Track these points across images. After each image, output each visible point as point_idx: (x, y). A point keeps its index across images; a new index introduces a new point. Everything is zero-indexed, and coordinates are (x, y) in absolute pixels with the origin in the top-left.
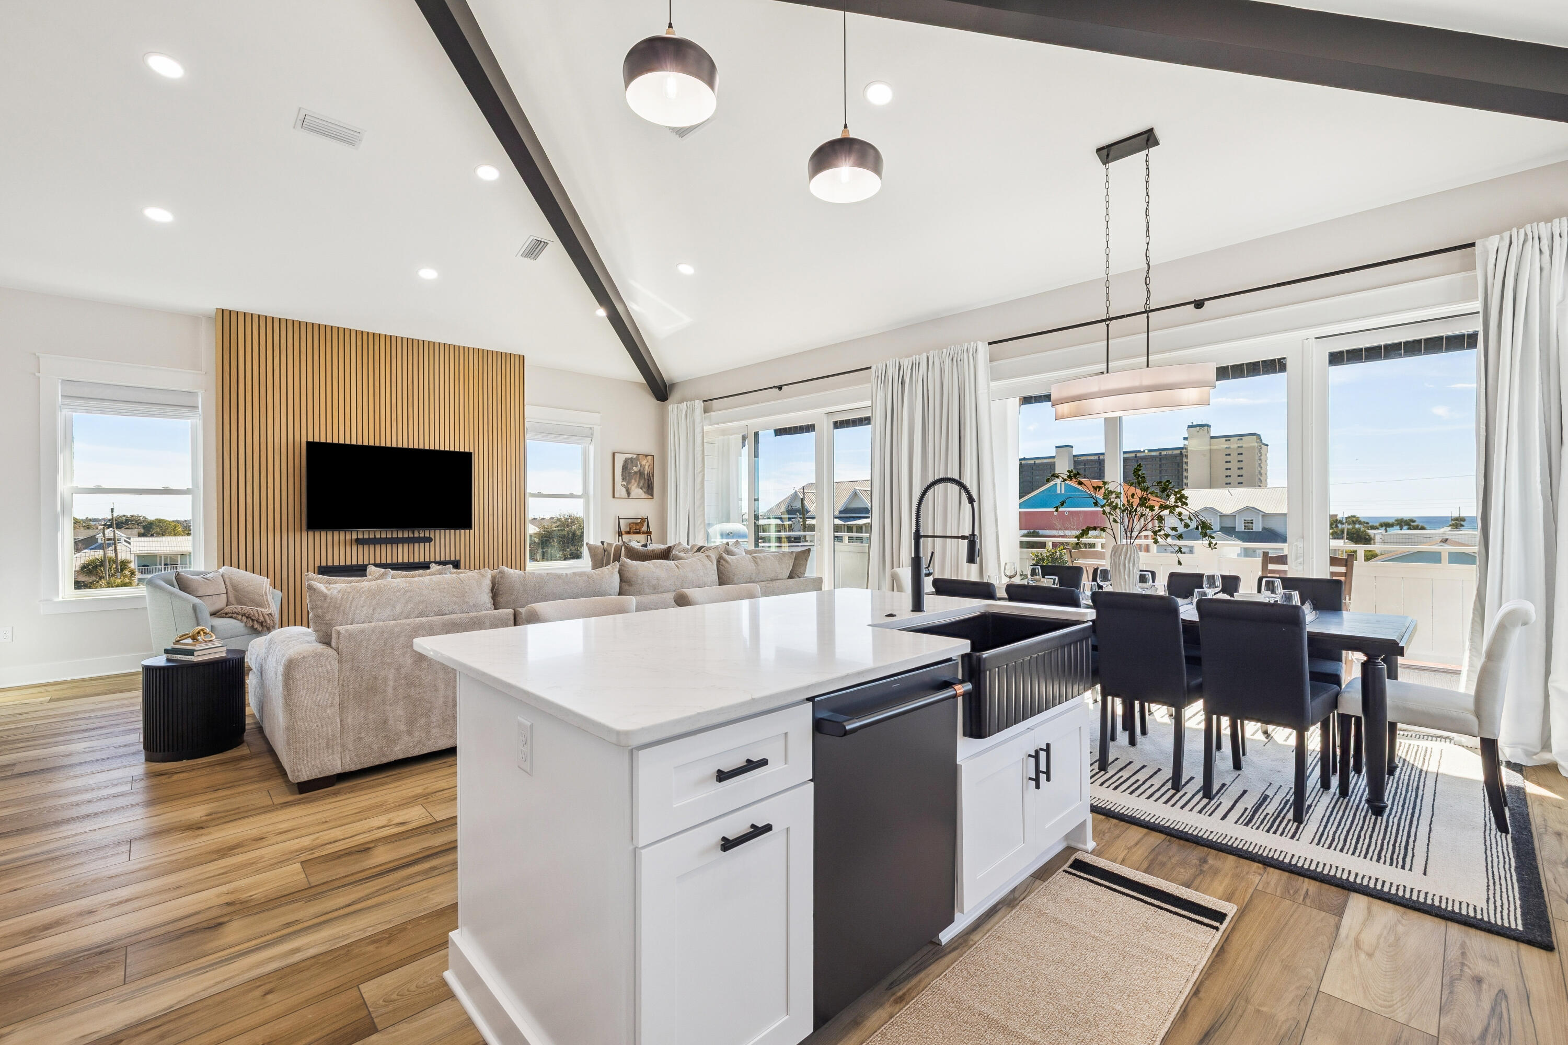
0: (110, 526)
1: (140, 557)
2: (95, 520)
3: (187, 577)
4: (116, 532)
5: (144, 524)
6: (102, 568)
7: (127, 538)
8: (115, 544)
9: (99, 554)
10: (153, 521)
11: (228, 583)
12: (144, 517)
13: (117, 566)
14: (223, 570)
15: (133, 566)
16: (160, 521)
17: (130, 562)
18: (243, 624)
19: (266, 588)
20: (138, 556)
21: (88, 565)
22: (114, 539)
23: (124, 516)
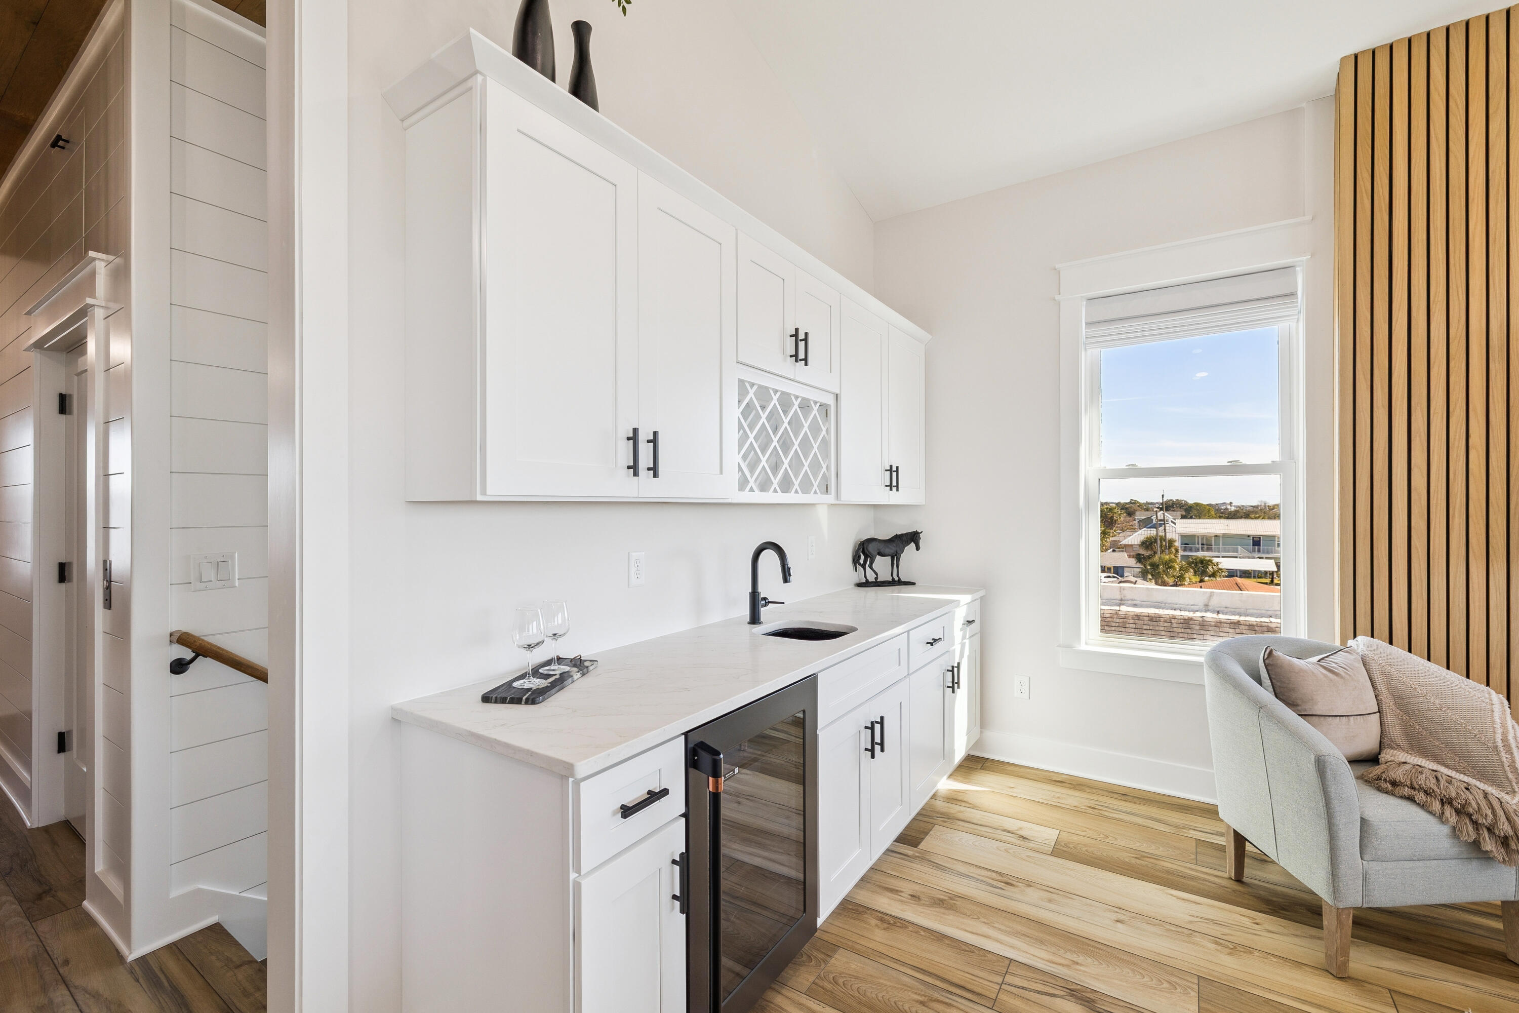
0: (1161, 509)
1: (1183, 536)
2: (1152, 503)
3: (1291, 665)
4: (1166, 514)
5: (1185, 507)
6: (1155, 545)
7: (1173, 519)
8: (1164, 524)
9: (1152, 532)
10: (1192, 504)
11: (1382, 687)
12: (1185, 501)
13: (1166, 544)
14: (1361, 643)
15: (1177, 544)
16: (1197, 504)
17: (1175, 541)
18: (1445, 830)
19: (1504, 726)
20: (1181, 535)
21: (1146, 541)
22: (1164, 520)
23: (1171, 500)
